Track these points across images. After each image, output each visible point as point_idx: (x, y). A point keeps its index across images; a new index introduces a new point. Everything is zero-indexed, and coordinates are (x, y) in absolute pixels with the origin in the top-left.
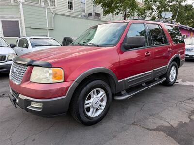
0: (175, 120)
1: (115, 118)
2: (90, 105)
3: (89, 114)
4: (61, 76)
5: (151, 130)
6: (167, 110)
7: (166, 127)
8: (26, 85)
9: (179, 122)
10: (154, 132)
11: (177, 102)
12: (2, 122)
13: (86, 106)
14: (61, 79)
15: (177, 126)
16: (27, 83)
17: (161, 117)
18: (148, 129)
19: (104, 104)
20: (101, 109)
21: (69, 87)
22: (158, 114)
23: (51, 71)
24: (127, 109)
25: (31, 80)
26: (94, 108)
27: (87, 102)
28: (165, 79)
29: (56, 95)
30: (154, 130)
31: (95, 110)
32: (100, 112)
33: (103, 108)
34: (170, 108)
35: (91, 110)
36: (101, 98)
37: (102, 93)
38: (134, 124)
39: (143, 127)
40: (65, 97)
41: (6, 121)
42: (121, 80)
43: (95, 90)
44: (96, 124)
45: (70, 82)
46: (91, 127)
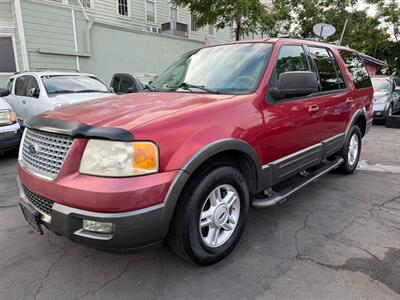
0: (378, 245)
1: (257, 247)
2: (209, 221)
3: (208, 240)
4: (153, 160)
5: (337, 268)
6: (356, 224)
7: (365, 260)
8: (70, 182)
9: (387, 250)
10: (345, 273)
11: (370, 207)
12: (5, 268)
13: (202, 224)
14: (153, 166)
15: (386, 259)
16: (73, 176)
17: (350, 241)
18: (329, 266)
19: (235, 216)
20: (230, 229)
21: (169, 184)
22: (340, 233)
23: (130, 148)
24: (276, 226)
25: (81, 170)
26: (216, 227)
27: (204, 215)
28: (341, 160)
29: (145, 203)
30: (344, 267)
31: (218, 231)
32: (227, 235)
33: (233, 226)
34: (361, 221)
35: (211, 231)
36: (229, 205)
37: (231, 194)
38: (298, 257)
39: (318, 263)
40: (163, 205)
41: (14, 264)
42: (266, 166)
43: (218, 188)
44: (221, 262)
45: (172, 173)
46: (210, 268)
